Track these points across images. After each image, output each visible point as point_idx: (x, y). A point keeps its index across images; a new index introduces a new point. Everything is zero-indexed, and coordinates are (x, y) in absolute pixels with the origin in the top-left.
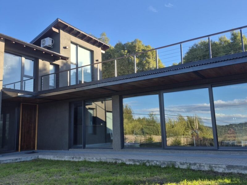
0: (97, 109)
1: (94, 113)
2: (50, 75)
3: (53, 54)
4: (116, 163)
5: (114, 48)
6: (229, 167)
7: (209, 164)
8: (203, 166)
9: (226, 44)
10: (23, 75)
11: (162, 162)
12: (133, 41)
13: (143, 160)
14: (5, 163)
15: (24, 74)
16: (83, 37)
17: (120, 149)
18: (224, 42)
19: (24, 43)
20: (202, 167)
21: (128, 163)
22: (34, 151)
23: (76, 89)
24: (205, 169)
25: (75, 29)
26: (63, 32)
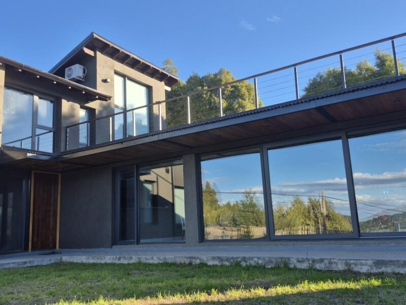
0: (159, 182)
1: (153, 189)
2: (80, 125)
3: (85, 90)
4: (190, 264)
5: (185, 83)
6: (378, 263)
7: (346, 260)
8: (335, 263)
9: (370, 74)
10: (35, 125)
11: (267, 259)
12: (217, 72)
13: (236, 258)
14: (7, 269)
15: (37, 123)
16: (135, 64)
17: (198, 243)
18: (366, 71)
19: (37, 71)
20: (334, 266)
21: (210, 263)
22: (55, 250)
23: (124, 143)
24: (338, 268)
25: (121, 50)
26: (102, 55)
